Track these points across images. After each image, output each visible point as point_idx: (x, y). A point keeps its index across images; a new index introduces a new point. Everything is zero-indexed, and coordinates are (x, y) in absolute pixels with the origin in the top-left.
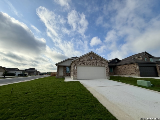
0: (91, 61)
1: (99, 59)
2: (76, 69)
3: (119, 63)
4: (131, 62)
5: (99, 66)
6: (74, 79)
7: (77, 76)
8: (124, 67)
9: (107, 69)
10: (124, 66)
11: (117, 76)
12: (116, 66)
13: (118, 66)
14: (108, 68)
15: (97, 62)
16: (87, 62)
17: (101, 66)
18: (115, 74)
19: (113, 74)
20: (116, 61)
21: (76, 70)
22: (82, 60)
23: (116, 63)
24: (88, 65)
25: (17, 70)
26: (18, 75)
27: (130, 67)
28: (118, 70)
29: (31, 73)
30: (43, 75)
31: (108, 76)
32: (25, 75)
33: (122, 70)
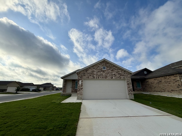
0: (104, 72)
1: (116, 69)
2: (82, 84)
3: (150, 75)
4: (169, 73)
5: (116, 79)
6: (78, 99)
7: (82, 94)
8: (158, 81)
9: (128, 84)
10: (158, 79)
11: (148, 93)
12: (145, 79)
13: (148, 79)
14: (131, 82)
15: (113, 73)
16: (98, 73)
17: (119, 79)
18: (144, 90)
19: (141, 91)
20: (145, 73)
21: (82, 86)
22: (90, 71)
23: (146, 75)
24: (98, 78)
25: (32, 85)
26: (32, 90)
27: (169, 80)
28: (148, 85)
29: (47, 88)
30: (59, 90)
31: (132, 94)
32: (40, 91)
33: (154, 85)
